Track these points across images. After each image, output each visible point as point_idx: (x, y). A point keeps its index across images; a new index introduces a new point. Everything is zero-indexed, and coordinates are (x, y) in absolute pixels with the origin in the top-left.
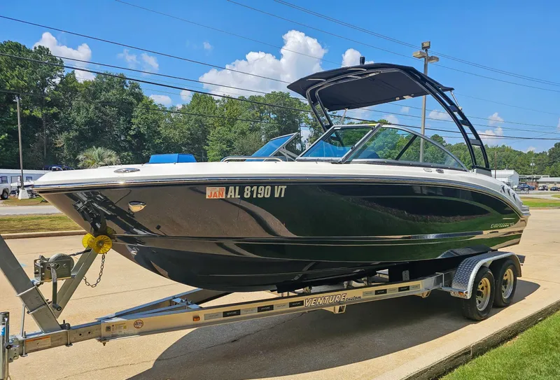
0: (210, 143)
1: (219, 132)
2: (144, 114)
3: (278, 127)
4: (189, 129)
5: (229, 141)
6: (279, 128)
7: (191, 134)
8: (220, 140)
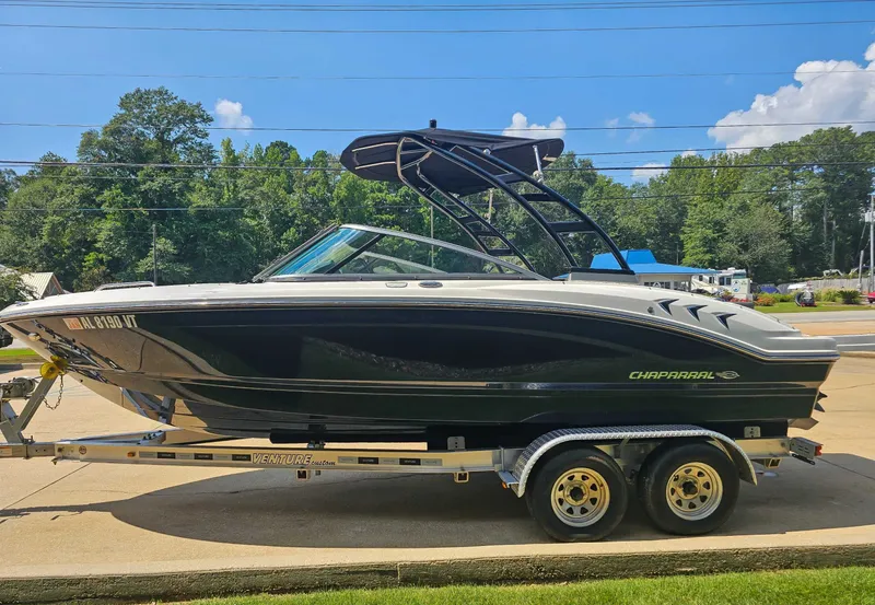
0: (687, 229)
1: (701, 212)
2: (595, 200)
3: (824, 188)
4: (657, 213)
5: (717, 223)
6: (827, 189)
7: (661, 219)
8: (703, 223)
